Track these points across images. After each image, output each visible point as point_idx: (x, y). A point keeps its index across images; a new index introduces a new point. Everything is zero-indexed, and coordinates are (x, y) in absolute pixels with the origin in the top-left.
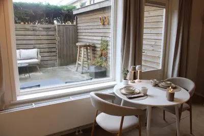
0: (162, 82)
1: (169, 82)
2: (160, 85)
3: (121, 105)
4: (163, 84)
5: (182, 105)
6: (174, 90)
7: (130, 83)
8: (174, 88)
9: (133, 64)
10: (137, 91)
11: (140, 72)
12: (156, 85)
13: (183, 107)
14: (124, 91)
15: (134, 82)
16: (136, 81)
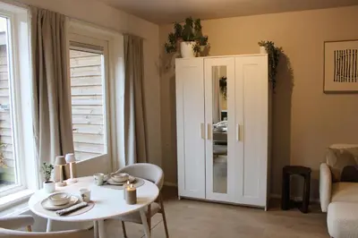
0: (113, 176)
1: (124, 174)
2: (110, 181)
3: (48, 231)
4: (115, 178)
5: (149, 206)
6: (135, 185)
7: (58, 187)
8: (133, 182)
9: (59, 153)
10: (74, 199)
11: (74, 164)
12: (104, 183)
13: (152, 208)
14: (49, 205)
15: (65, 185)
16: (68, 181)
